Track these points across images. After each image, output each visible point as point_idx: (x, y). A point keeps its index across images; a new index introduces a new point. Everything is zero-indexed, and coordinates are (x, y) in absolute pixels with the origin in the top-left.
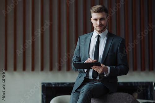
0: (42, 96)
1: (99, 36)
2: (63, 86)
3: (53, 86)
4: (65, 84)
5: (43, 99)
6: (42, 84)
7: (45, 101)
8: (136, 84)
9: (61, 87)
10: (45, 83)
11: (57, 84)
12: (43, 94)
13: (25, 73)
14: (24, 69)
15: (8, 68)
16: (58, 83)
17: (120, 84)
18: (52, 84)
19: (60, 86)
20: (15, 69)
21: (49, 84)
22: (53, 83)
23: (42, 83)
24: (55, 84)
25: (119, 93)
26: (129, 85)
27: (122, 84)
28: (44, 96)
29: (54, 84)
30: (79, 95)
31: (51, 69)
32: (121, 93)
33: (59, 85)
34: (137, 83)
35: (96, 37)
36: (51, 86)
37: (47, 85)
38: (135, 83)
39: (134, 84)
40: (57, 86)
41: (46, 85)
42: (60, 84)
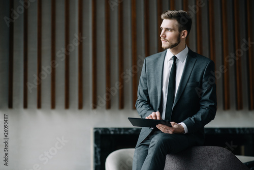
0: (95, 149)
1: (175, 58)
2: (127, 133)
3: (112, 133)
4: (130, 131)
5: (95, 153)
6: (95, 131)
7: (99, 157)
8: (242, 132)
9: (124, 135)
10: (100, 129)
11: (117, 130)
12: (96, 146)
13: (68, 112)
14: (67, 106)
15: (43, 105)
16: (120, 129)
17: (216, 130)
18: (111, 130)
19: (122, 133)
20: (53, 106)
21: (106, 130)
22: (112, 128)
23: (95, 129)
24: (115, 130)
25: (210, 147)
26: (230, 132)
27: (219, 131)
28: (98, 150)
29: (113, 131)
30: (147, 150)
31: (109, 106)
32: (213, 147)
33: (120, 132)
34: (244, 129)
35: (171, 59)
36: (108, 133)
37: (102, 131)
38: (239, 129)
39: (238, 132)
40: (118, 133)
41: (100, 131)
42: (123, 130)
